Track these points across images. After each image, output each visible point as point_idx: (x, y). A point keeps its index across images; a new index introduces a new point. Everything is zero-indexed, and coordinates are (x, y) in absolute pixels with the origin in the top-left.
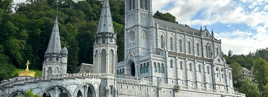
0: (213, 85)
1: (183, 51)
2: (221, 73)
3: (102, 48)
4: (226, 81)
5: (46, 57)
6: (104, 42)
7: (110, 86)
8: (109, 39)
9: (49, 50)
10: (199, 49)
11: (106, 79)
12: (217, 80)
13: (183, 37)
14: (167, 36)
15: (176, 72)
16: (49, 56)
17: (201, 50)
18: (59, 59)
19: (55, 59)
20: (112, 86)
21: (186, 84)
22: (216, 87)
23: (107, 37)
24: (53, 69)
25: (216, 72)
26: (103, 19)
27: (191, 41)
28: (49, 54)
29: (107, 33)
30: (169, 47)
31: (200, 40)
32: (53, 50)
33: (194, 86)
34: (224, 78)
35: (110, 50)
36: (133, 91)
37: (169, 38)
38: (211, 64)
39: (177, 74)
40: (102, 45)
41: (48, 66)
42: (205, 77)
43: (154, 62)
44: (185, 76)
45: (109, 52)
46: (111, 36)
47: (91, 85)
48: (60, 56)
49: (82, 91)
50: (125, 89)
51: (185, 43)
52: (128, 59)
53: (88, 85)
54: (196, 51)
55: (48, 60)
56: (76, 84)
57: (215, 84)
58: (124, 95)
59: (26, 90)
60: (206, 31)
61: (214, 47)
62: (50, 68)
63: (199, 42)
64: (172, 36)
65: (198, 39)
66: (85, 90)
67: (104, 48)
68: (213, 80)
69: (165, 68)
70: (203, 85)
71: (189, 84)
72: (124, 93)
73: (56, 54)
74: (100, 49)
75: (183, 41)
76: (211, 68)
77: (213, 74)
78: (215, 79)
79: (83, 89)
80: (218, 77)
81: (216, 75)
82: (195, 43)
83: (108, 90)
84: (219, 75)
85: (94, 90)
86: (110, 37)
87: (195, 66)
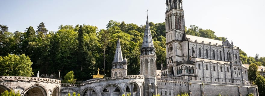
0: (232, 80)
1: (209, 57)
2: (238, 71)
3: (145, 58)
4: (242, 77)
5: (113, 66)
6: (146, 54)
7: (152, 83)
8: (150, 52)
9: (115, 61)
10: (222, 55)
11: (149, 79)
12: (235, 76)
13: (209, 47)
14: (197, 47)
15: (203, 72)
16: (115, 64)
17: (223, 56)
18: (122, 66)
19: (119, 67)
20: (153, 83)
21: (210, 80)
22: (234, 81)
23: (148, 51)
24: (118, 73)
25: (234, 71)
26: (146, 38)
27: (215, 50)
28: (115, 63)
29: (148, 48)
30: (198, 55)
31: (222, 48)
32: (117, 60)
33: (217, 81)
34: (240, 75)
35: (150, 59)
36: (170, 87)
37: (198, 49)
38: (230, 66)
39: (203, 74)
40: (145, 56)
41: (115, 71)
42: (225, 75)
43: (186, 66)
44: (210, 75)
45: (150, 61)
46: (151, 49)
47: (135, 83)
48: (122, 64)
49: (130, 87)
50: (164, 85)
51: (210, 51)
52: (169, 65)
53: (133, 83)
54: (220, 57)
55: (114, 67)
56: (124, 83)
57: (234, 79)
58: (163, 89)
59: (93, 87)
60: (227, 42)
61: (233, 53)
62: (116, 73)
63: (222, 50)
64: (200, 46)
65: (221, 48)
66: (131, 86)
67: (147, 58)
68: (232, 76)
69: (195, 70)
70: (224, 80)
71: (213, 80)
72: (164, 88)
73: (119, 63)
74: (144, 59)
75: (209, 50)
76: (230, 68)
77: (232, 72)
78: (233, 76)
79: (131, 85)
80: (236, 74)
81: (234, 73)
82: (218, 51)
83: (150, 86)
84: (236, 73)
85: (138, 86)
86: (150, 51)
87: (217, 67)
